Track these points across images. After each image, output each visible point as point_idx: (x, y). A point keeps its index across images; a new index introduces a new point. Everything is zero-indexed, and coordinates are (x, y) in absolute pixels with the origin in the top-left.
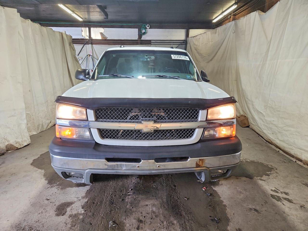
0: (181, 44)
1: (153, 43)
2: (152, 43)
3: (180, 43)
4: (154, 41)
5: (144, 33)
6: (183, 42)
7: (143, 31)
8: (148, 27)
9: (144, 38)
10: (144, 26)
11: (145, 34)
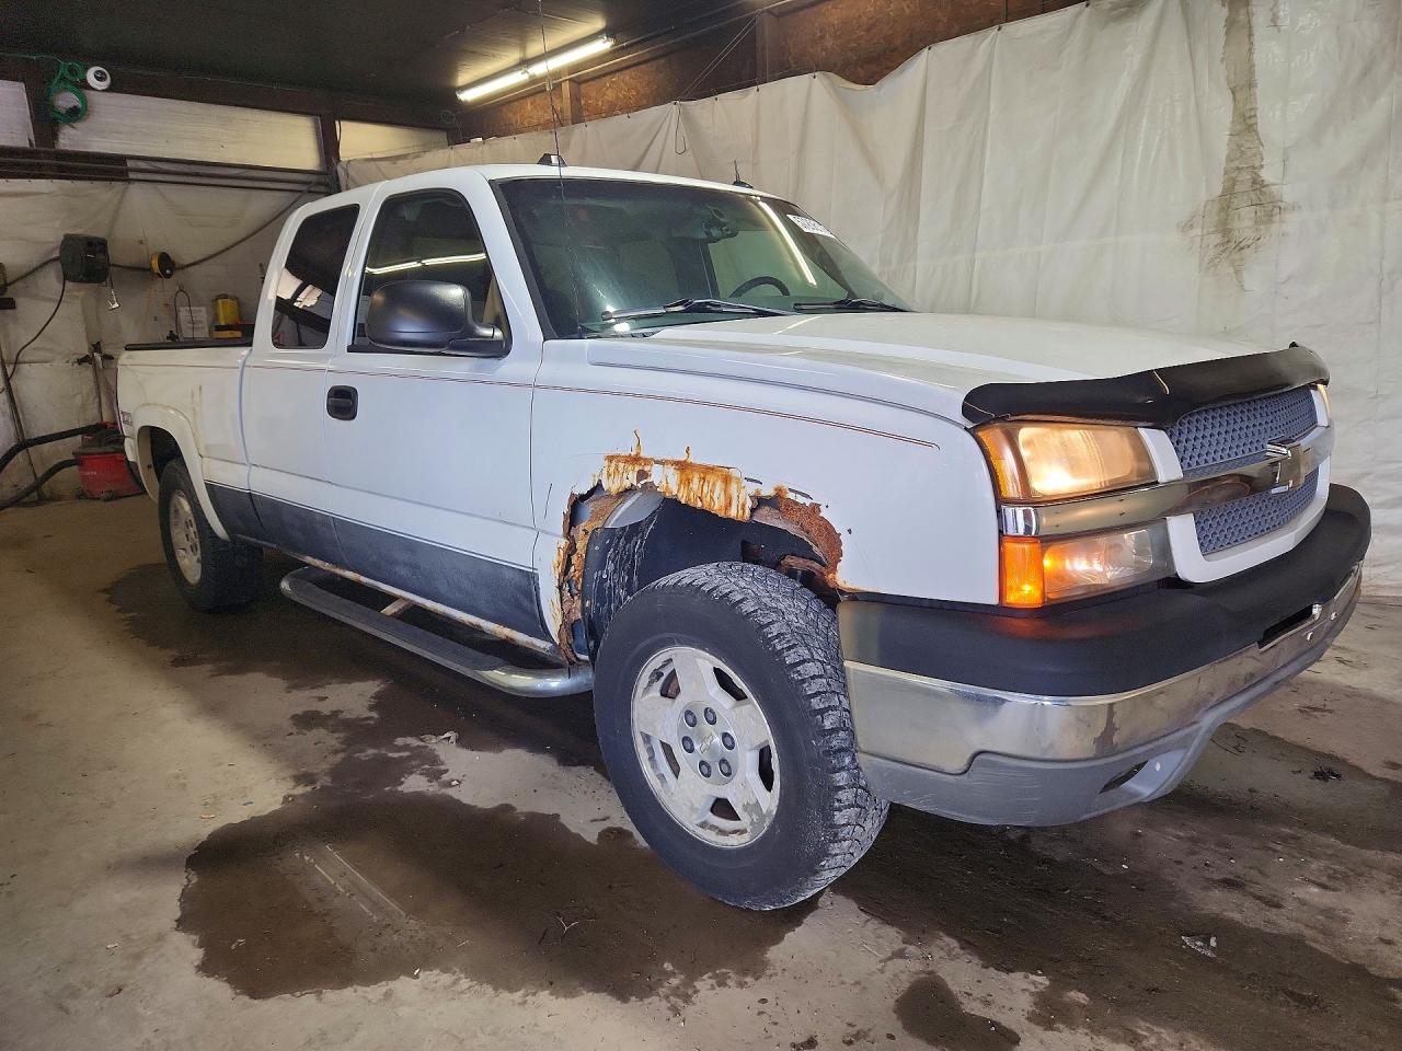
0: (310, 192)
1: (140, 176)
2: (132, 175)
3: (304, 188)
4: (142, 165)
5: (75, 115)
6: (319, 184)
7: (66, 100)
8: (100, 79)
9: (71, 139)
10: (72, 71)
11: (77, 120)
